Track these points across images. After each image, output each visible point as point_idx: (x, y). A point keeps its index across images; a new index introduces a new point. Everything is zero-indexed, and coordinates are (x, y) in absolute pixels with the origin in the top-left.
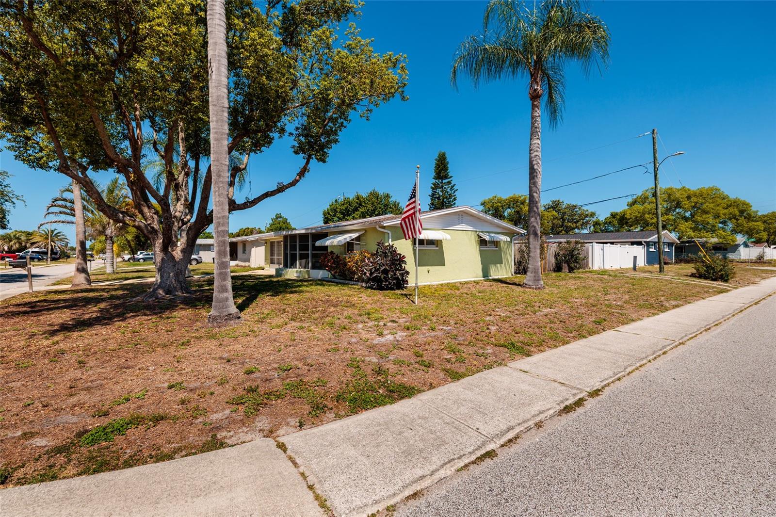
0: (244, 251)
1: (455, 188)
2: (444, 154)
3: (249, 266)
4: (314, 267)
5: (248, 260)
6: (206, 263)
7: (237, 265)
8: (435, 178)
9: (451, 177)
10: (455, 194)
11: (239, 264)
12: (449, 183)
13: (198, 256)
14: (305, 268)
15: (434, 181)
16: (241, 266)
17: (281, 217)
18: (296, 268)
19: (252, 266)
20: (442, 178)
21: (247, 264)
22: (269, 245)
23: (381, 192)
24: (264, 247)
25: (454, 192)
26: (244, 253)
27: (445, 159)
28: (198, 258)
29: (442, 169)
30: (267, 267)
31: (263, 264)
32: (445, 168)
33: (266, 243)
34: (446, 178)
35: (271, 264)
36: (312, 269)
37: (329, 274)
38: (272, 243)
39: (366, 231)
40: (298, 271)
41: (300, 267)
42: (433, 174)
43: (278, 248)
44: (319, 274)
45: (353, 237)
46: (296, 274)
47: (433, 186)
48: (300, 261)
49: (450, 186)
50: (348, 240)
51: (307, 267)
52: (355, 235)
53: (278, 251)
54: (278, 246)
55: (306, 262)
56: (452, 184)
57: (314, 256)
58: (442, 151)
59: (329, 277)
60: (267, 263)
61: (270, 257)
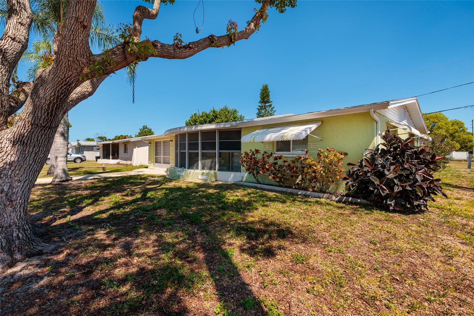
0: (126, 151)
1: (274, 109)
2: (266, 86)
3: (131, 164)
5: (130, 159)
6: (89, 161)
7: (118, 163)
8: (261, 102)
9: (272, 102)
10: (274, 113)
11: (121, 163)
13: (83, 155)
14: (210, 169)
15: (260, 104)
16: (123, 164)
17: (147, 128)
18: (197, 168)
19: (134, 165)
20: (265, 103)
21: (129, 162)
22: (153, 145)
23: (231, 108)
24: (148, 147)
25: (274, 112)
26: (125, 152)
27: (267, 89)
28: (82, 157)
29: (265, 97)
30: (151, 166)
31: (146, 162)
32: (268, 96)
33: (151, 143)
34: (268, 102)
35: (155, 163)
36: (219, 170)
37: (243, 177)
38: (156, 143)
39: (322, 122)
40: (203, 174)
41: (203, 168)
42: (259, 99)
43: (164, 147)
44: (229, 177)
45: (313, 129)
46: (200, 177)
47: (259, 108)
48: (204, 161)
49: (270, 108)
50: (308, 132)
51: (213, 169)
52: (314, 127)
53: (164, 150)
54: (164, 145)
55: (212, 162)
56: (272, 107)
57: (229, 155)
58: (266, 84)
59: (244, 180)
60: (152, 162)
61: (155, 156)
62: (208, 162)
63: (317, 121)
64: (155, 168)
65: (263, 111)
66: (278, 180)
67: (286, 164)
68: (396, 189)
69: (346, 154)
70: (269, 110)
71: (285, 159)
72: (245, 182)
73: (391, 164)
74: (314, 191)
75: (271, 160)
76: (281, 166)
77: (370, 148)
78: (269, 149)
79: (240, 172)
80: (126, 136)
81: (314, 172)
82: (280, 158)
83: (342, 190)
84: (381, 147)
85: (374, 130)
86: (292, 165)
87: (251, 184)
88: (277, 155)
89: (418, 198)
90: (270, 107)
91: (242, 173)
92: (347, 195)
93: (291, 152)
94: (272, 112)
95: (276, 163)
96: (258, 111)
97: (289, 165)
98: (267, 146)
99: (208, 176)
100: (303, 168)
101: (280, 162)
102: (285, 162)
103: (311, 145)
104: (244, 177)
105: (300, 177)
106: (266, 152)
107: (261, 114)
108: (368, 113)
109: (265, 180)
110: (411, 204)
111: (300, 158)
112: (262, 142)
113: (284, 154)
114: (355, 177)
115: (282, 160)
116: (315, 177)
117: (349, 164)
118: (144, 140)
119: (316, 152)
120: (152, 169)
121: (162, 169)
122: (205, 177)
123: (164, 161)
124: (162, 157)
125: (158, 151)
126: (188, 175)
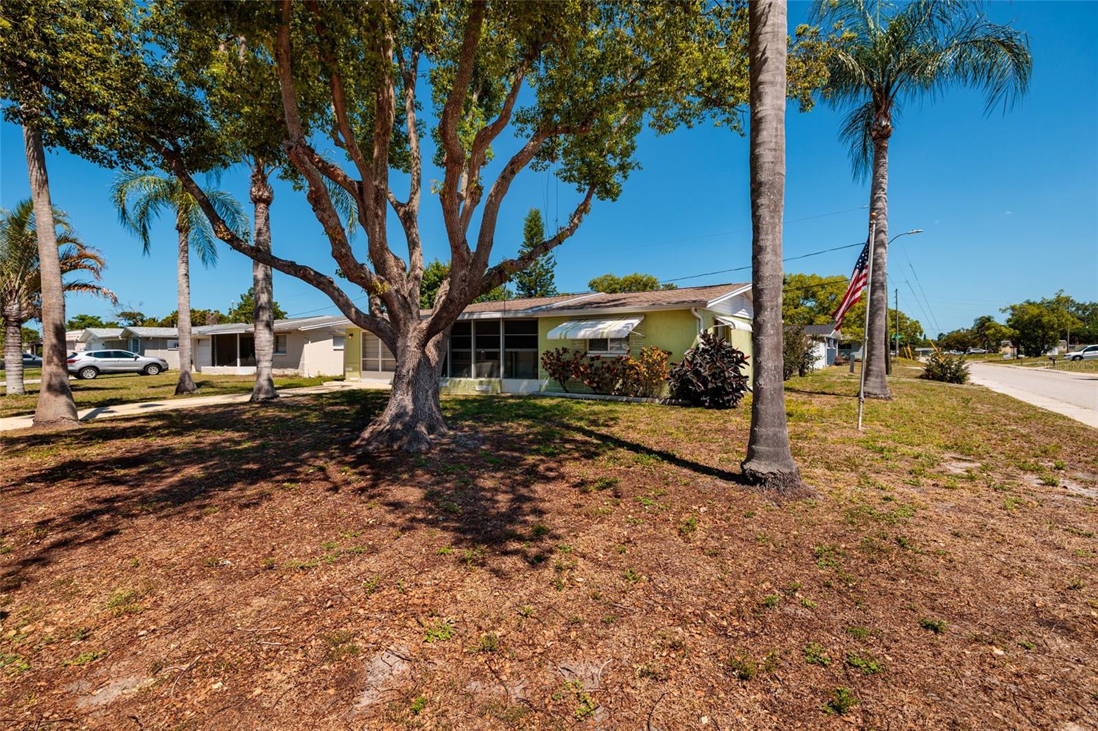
2: (537, 213)
4: (510, 374)
14: (490, 376)
18: (470, 376)
21: (290, 371)
22: (358, 338)
27: (539, 218)
28: (160, 363)
29: (536, 234)
30: (353, 376)
31: (337, 370)
32: (540, 232)
33: (352, 335)
36: (505, 377)
37: (541, 386)
38: (364, 335)
39: (645, 316)
40: (481, 383)
41: (478, 375)
44: (521, 386)
45: (635, 325)
46: (476, 388)
48: (479, 365)
49: (546, 258)
50: (631, 330)
51: (495, 374)
52: (636, 322)
55: (492, 366)
57: (512, 356)
58: (535, 208)
60: (355, 370)
61: (361, 359)
62: (487, 365)
63: (639, 314)
64: (363, 378)
66: (595, 385)
67: (605, 366)
68: (710, 386)
69: (670, 353)
70: (544, 262)
71: (603, 360)
72: (545, 390)
73: (707, 363)
74: (636, 396)
75: (586, 361)
76: (597, 369)
77: (692, 347)
78: (581, 347)
79: (537, 378)
80: (204, 311)
81: (637, 374)
82: (598, 358)
83: (666, 392)
84: (702, 346)
85: (696, 327)
86: (612, 366)
87: (557, 393)
88: (593, 356)
89: (728, 394)
91: (540, 381)
92: (671, 398)
93: (609, 351)
95: (592, 365)
97: (608, 367)
98: (579, 344)
99: (490, 385)
100: (625, 369)
101: (597, 364)
102: (603, 363)
103: (633, 343)
105: (621, 381)
106: (578, 352)
108: (689, 311)
109: (575, 388)
110: (723, 399)
111: (622, 358)
113: (603, 354)
114: (677, 376)
115: (600, 361)
116: (638, 380)
117: (672, 364)
119: (639, 351)
120: (357, 381)
121: (380, 381)
122: (484, 387)
123: (387, 367)
124: (380, 359)
125: (367, 350)
126: (455, 385)
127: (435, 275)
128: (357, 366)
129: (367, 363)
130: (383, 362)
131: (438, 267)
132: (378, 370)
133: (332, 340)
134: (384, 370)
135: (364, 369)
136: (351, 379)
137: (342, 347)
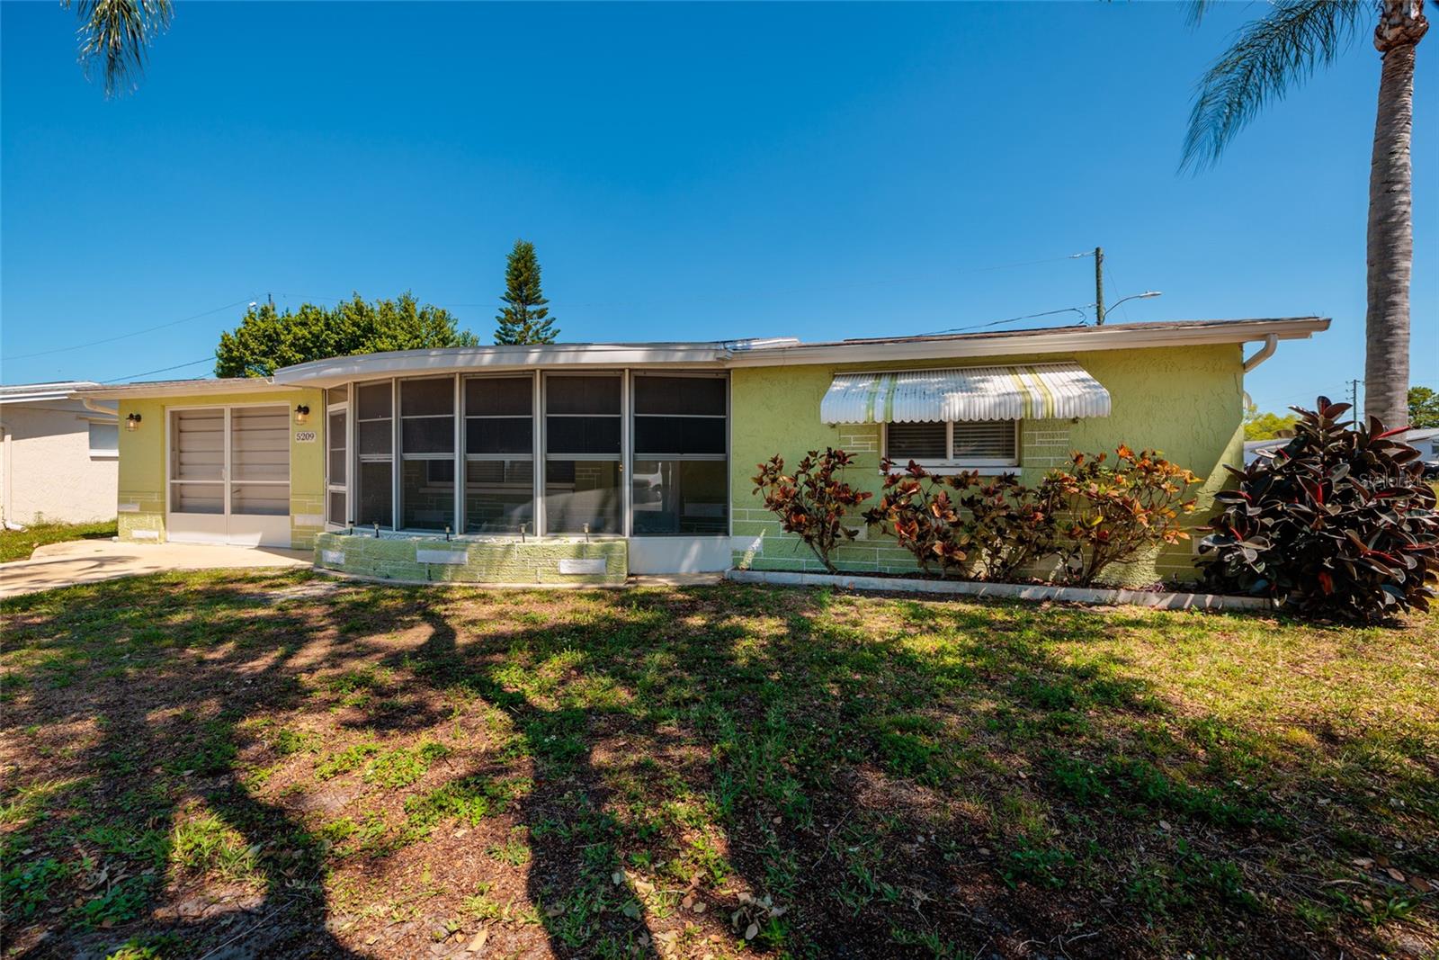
1: (554, 326)
2: (528, 249)
4: (651, 524)
8: (508, 298)
9: (545, 302)
12: (542, 314)
14: (599, 529)
15: (505, 305)
20: (527, 301)
22: (157, 433)
25: (554, 335)
27: (532, 258)
29: (525, 282)
30: (145, 526)
31: (99, 510)
32: (534, 280)
33: (138, 418)
34: (535, 301)
35: (173, 510)
36: (636, 531)
37: (737, 554)
38: (178, 418)
40: (572, 551)
41: (558, 526)
42: (504, 288)
43: (240, 439)
44: (684, 555)
46: (566, 566)
47: (503, 316)
48: (560, 499)
49: (542, 321)
51: (611, 525)
53: (238, 452)
54: (238, 430)
55: (604, 504)
56: (547, 317)
58: (526, 240)
59: (747, 561)
60: (145, 509)
61: (168, 482)
62: (587, 501)
63: (1055, 360)
64: (169, 536)
65: (519, 328)
66: (962, 556)
70: (539, 327)
72: (748, 570)
78: (866, 450)
79: (727, 534)
87: (807, 575)
90: (540, 317)
91: (735, 541)
93: (951, 460)
94: (549, 333)
96: (498, 326)
98: (855, 439)
99: (609, 558)
103: (1034, 437)
104: (744, 553)
107: (511, 336)
109: (847, 559)
112: (833, 426)
118: (93, 402)
119: (1053, 460)
120: (153, 540)
121: (228, 539)
122: (591, 565)
123: (247, 503)
124: (228, 482)
125: (186, 458)
126: (494, 562)
127: (355, 324)
128: (156, 498)
129: (186, 491)
130: (237, 490)
131: (359, 310)
132: (220, 511)
133: (86, 435)
134: (238, 509)
135: (178, 507)
136: (136, 534)
137: (115, 453)
